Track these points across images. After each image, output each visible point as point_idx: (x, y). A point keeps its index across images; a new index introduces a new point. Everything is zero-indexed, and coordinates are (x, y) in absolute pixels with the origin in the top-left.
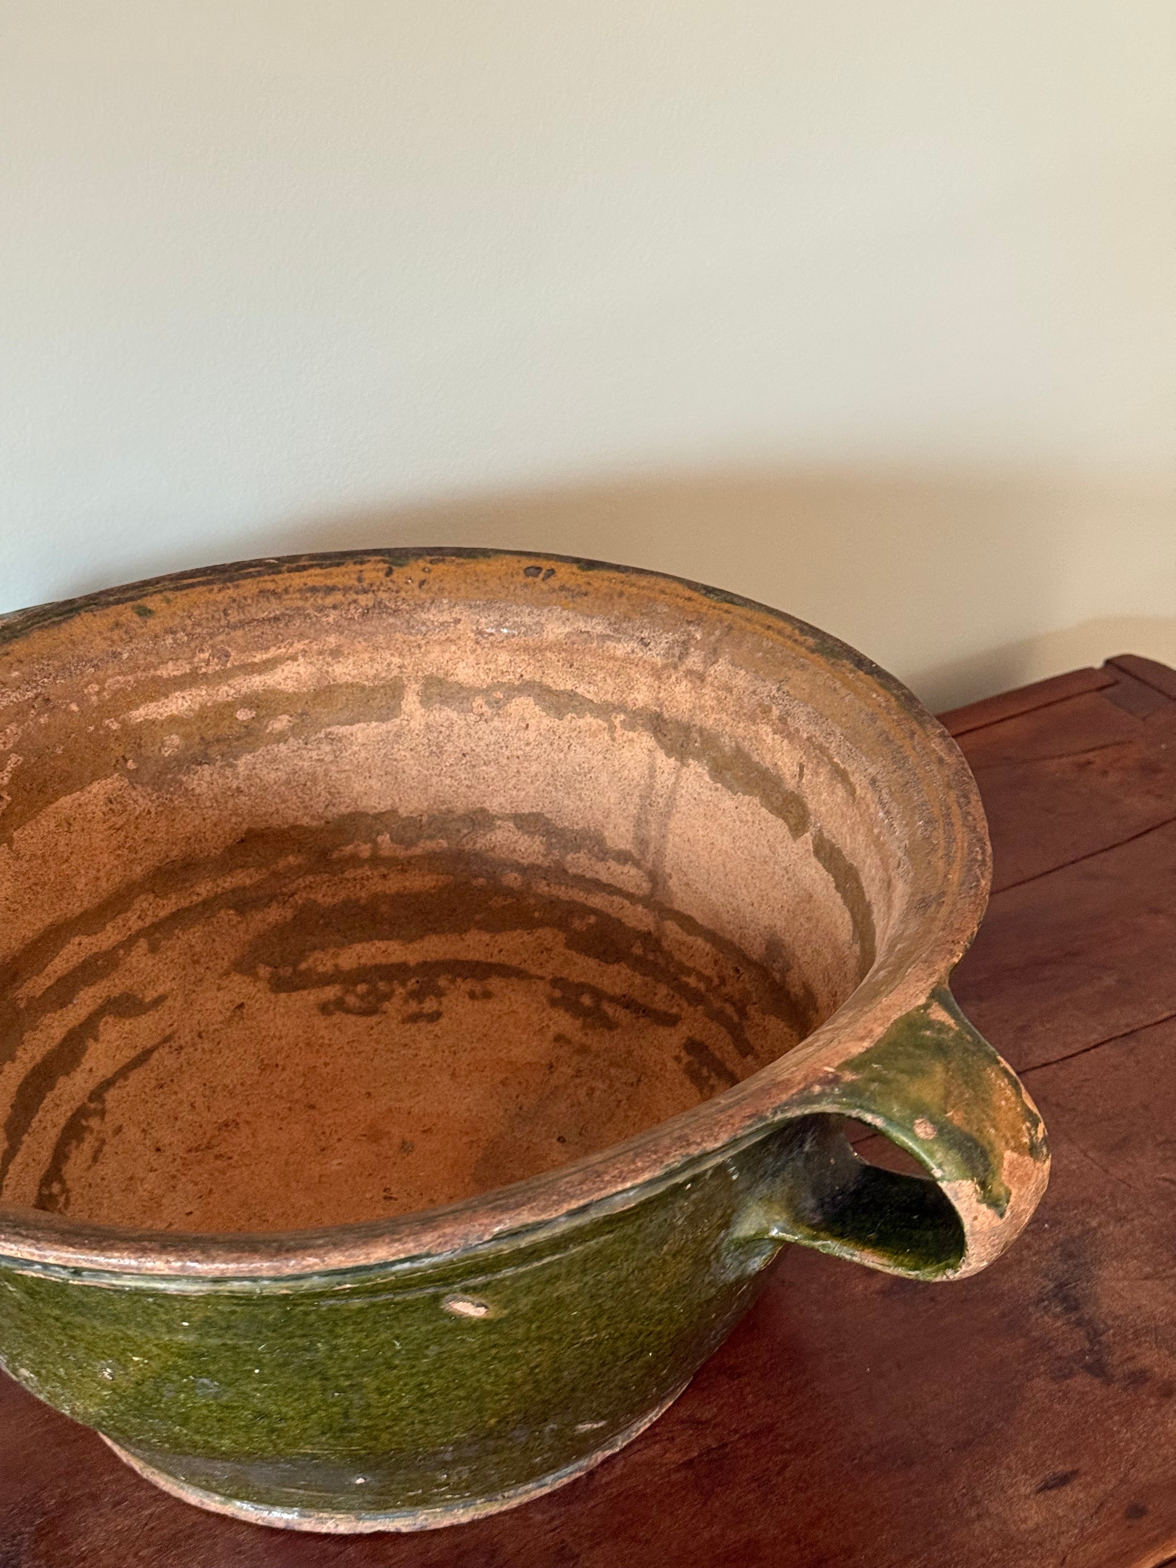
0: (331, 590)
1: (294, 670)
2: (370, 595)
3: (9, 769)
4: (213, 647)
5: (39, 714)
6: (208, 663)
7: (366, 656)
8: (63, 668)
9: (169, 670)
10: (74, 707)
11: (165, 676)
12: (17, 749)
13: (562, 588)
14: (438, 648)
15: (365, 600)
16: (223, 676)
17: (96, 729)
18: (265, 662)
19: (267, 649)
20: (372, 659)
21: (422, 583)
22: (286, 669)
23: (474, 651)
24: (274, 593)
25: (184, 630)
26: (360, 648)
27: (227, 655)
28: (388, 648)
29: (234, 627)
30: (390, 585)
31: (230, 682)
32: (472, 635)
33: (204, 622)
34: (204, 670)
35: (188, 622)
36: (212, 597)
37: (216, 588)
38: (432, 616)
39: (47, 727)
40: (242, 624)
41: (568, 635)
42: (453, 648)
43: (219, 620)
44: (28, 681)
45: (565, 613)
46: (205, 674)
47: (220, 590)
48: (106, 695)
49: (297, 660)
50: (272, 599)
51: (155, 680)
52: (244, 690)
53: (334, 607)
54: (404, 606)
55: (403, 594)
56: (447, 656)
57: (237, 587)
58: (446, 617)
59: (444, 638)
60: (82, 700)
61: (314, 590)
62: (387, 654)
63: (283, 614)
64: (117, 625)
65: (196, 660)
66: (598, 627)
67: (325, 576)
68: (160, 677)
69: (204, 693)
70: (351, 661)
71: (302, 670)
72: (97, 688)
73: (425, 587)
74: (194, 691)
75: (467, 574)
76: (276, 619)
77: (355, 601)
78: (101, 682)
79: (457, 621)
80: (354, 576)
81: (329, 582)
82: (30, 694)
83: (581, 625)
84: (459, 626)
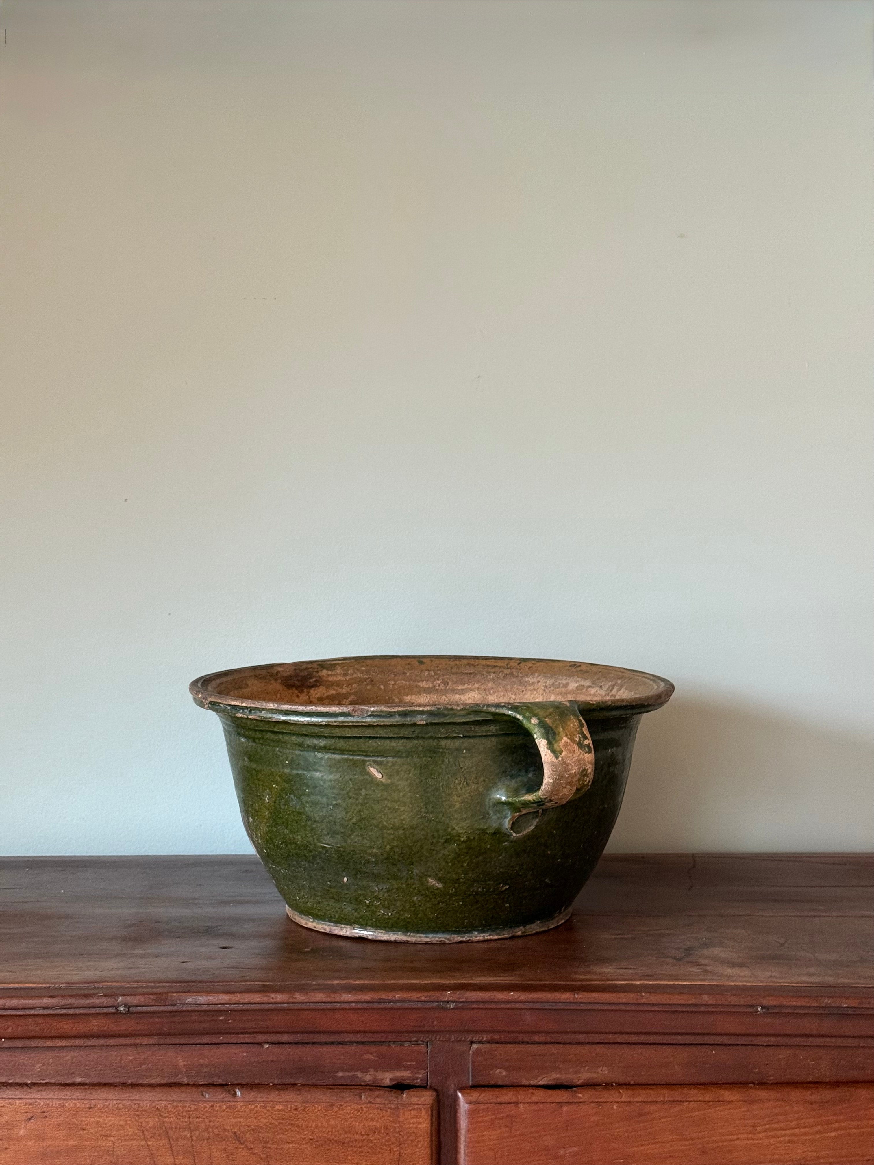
0: (495, 667)
1: (473, 695)
2: (509, 670)
3: (350, 700)
4: (443, 679)
5: (367, 684)
6: (439, 685)
7: (502, 694)
8: (382, 672)
9: (423, 684)
10: (382, 687)
11: (421, 686)
12: (355, 694)
13: (581, 671)
14: (529, 692)
15: (507, 671)
16: (445, 692)
17: (389, 698)
18: (463, 690)
19: (464, 684)
20: (504, 695)
21: (530, 667)
22: (470, 694)
23: (542, 694)
24: (473, 665)
25: (433, 671)
26: (500, 690)
27: (448, 684)
28: (511, 691)
29: (453, 674)
30: (518, 667)
31: (448, 695)
32: (543, 688)
33: (442, 670)
34: (437, 688)
35: (436, 668)
36: (449, 663)
37: (452, 660)
38: (531, 680)
39: (369, 690)
40: (457, 673)
41: (577, 687)
42: (535, 693)
43: (448, 670)
44: (367, 672)
45: (578, 679)
46: (437, 689)
47: (453, 661)
48: (396, 687)
49: (475, 691)
50: (472, 666)
51: (417, 686)
52: (452, 700)
53: (494, 673)
54: (521, 675)
55: (522, 670)
56: (532, 696)
57: (460, 661)
58: (535, 680)
59: (532, 688)
60: (386, 685)
61: (488, 666)
62: (510, 694)
63: (473, 673)
64: (409, 664)
65: (435, 683)
66: (588, 683)
67: (495, 662)
68: (419, 686)
69: (435, 697)
70: (496, 695)
71: (476, 696)
72: (393, 682)
73: (531, 669)
74: (432, 696)
75: (549, 666)
76: (470, 674)
77: (503, 671)
78: (395, 681)
79: (539, 682)
80: (506, 663)
81: (496, 664)
82: (366, 676)
83: (583, 683)
84: (539, 684)
